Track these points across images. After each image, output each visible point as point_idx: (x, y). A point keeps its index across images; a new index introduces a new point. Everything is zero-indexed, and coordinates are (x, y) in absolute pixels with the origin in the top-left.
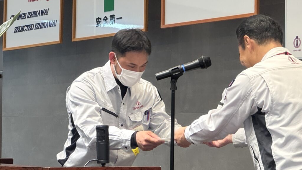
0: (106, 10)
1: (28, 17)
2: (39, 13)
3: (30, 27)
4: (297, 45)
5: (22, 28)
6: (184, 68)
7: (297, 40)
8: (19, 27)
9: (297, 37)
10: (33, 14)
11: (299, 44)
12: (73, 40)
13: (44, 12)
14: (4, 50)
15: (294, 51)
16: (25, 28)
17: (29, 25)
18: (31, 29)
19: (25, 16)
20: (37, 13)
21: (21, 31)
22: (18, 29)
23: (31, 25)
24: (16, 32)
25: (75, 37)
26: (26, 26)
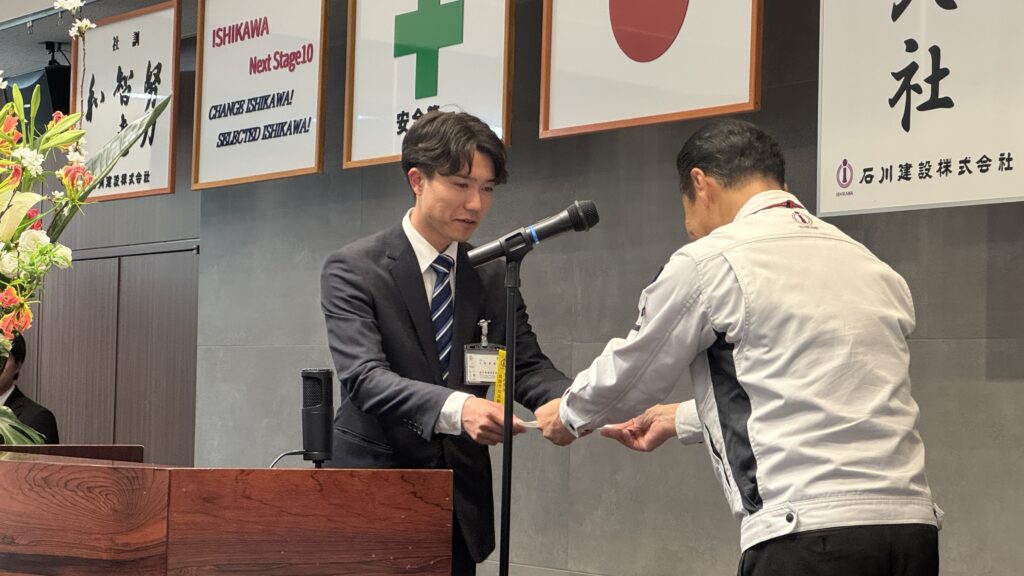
0: (419, 95)
1: (248, 111)
2: (273, 101)
3: (251, 134)
4: (845, 180)
5: (234, 137)
6: (534, 234)
7: (845, 169)
8: (229, 134)
9: (845, 162)
10: (260, 103)
11: (848, 179)
12: (346, 165)
13: (283, 99)
14: (195, 187)
15: (838, 194)
16: (242, 136)
17: (250, 130)
18: (254, 139)
19: (241, 107)
20: (269, 101)
21: (232, 143)
22: (225, 139)
23: (255, 129)
24: (222, 144)
25: (349, 159)
26: (244, 131)
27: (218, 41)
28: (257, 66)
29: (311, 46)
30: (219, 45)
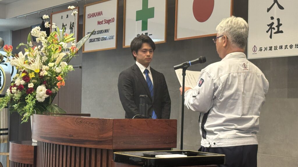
0: (143, 30)
1: (97, 34)
2: (104, 31)
4: (255, 50)
6: (190, 63)
7: (255, 48)
8: (92, 39)
9: (255, 46)
10: (101, 32)
11: (256, 50)
12: (124, 47)
14: (83, 52)
15: (253, 54)
16: (96, 40)
18: (99, 41)
21: (93, 42)
23: (99, 38)
24: (90, 42)
27: (89, 17)
28: (99, 23)
29: (114, 18)
30: (89, 18)
